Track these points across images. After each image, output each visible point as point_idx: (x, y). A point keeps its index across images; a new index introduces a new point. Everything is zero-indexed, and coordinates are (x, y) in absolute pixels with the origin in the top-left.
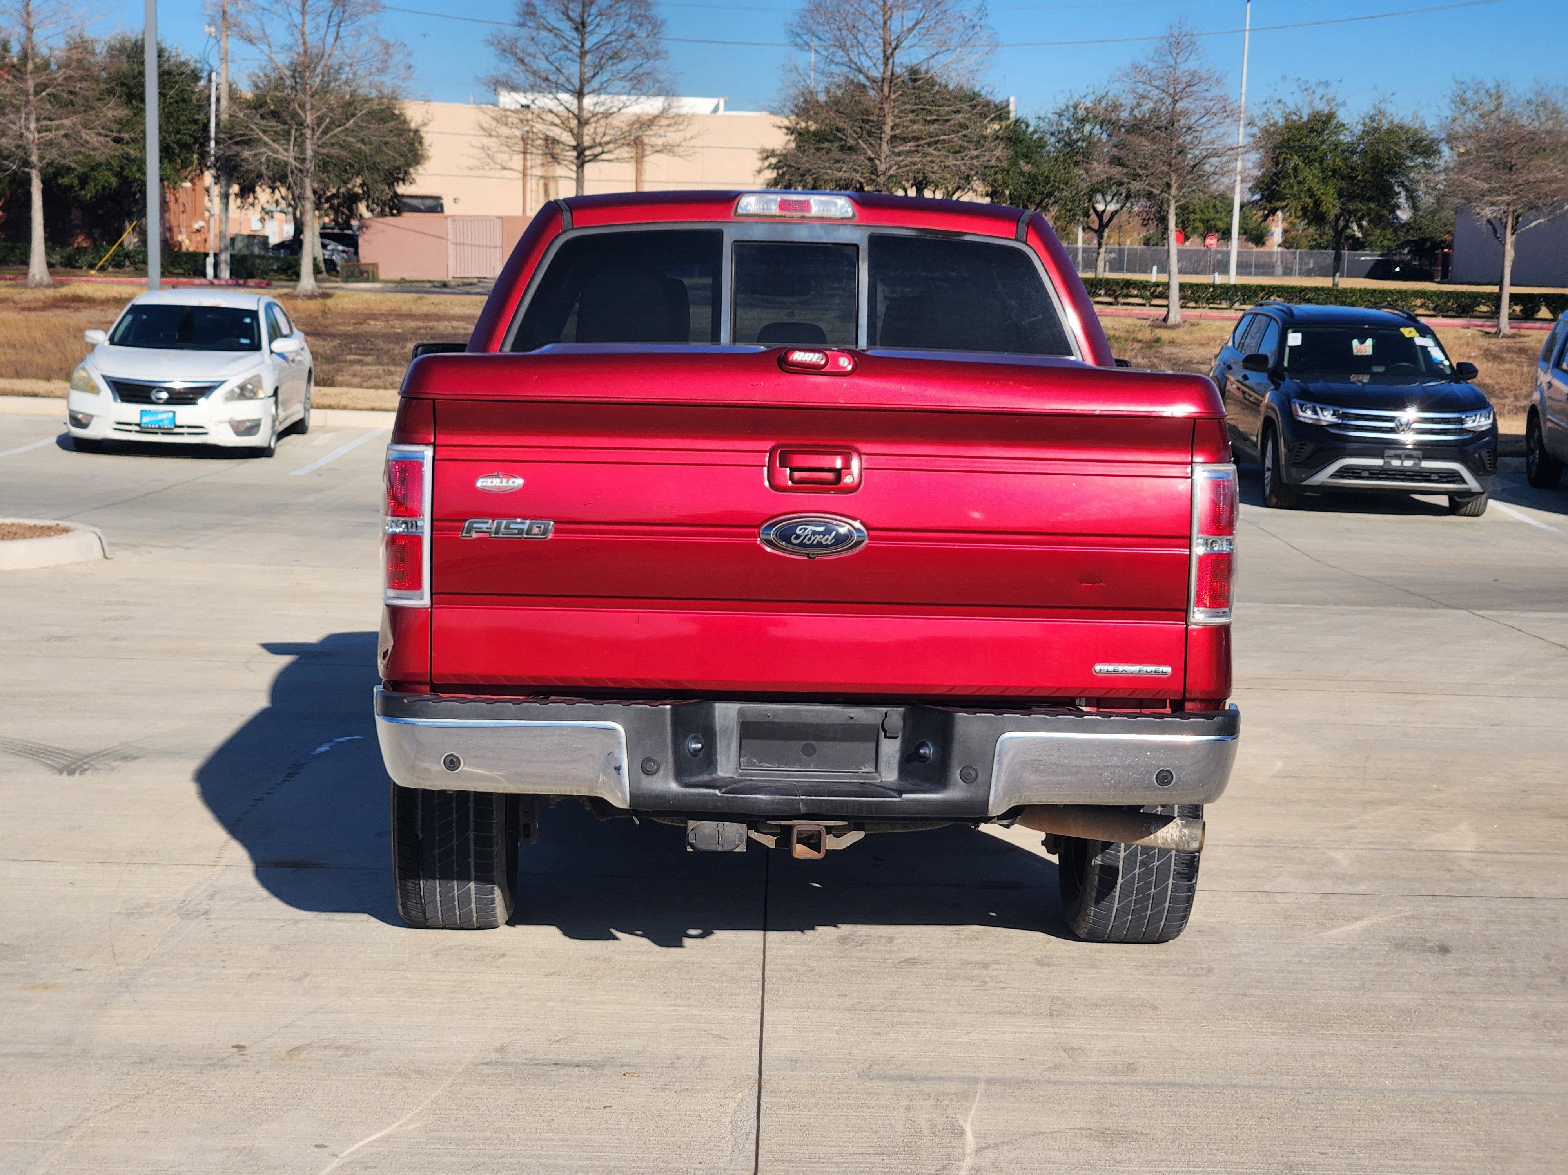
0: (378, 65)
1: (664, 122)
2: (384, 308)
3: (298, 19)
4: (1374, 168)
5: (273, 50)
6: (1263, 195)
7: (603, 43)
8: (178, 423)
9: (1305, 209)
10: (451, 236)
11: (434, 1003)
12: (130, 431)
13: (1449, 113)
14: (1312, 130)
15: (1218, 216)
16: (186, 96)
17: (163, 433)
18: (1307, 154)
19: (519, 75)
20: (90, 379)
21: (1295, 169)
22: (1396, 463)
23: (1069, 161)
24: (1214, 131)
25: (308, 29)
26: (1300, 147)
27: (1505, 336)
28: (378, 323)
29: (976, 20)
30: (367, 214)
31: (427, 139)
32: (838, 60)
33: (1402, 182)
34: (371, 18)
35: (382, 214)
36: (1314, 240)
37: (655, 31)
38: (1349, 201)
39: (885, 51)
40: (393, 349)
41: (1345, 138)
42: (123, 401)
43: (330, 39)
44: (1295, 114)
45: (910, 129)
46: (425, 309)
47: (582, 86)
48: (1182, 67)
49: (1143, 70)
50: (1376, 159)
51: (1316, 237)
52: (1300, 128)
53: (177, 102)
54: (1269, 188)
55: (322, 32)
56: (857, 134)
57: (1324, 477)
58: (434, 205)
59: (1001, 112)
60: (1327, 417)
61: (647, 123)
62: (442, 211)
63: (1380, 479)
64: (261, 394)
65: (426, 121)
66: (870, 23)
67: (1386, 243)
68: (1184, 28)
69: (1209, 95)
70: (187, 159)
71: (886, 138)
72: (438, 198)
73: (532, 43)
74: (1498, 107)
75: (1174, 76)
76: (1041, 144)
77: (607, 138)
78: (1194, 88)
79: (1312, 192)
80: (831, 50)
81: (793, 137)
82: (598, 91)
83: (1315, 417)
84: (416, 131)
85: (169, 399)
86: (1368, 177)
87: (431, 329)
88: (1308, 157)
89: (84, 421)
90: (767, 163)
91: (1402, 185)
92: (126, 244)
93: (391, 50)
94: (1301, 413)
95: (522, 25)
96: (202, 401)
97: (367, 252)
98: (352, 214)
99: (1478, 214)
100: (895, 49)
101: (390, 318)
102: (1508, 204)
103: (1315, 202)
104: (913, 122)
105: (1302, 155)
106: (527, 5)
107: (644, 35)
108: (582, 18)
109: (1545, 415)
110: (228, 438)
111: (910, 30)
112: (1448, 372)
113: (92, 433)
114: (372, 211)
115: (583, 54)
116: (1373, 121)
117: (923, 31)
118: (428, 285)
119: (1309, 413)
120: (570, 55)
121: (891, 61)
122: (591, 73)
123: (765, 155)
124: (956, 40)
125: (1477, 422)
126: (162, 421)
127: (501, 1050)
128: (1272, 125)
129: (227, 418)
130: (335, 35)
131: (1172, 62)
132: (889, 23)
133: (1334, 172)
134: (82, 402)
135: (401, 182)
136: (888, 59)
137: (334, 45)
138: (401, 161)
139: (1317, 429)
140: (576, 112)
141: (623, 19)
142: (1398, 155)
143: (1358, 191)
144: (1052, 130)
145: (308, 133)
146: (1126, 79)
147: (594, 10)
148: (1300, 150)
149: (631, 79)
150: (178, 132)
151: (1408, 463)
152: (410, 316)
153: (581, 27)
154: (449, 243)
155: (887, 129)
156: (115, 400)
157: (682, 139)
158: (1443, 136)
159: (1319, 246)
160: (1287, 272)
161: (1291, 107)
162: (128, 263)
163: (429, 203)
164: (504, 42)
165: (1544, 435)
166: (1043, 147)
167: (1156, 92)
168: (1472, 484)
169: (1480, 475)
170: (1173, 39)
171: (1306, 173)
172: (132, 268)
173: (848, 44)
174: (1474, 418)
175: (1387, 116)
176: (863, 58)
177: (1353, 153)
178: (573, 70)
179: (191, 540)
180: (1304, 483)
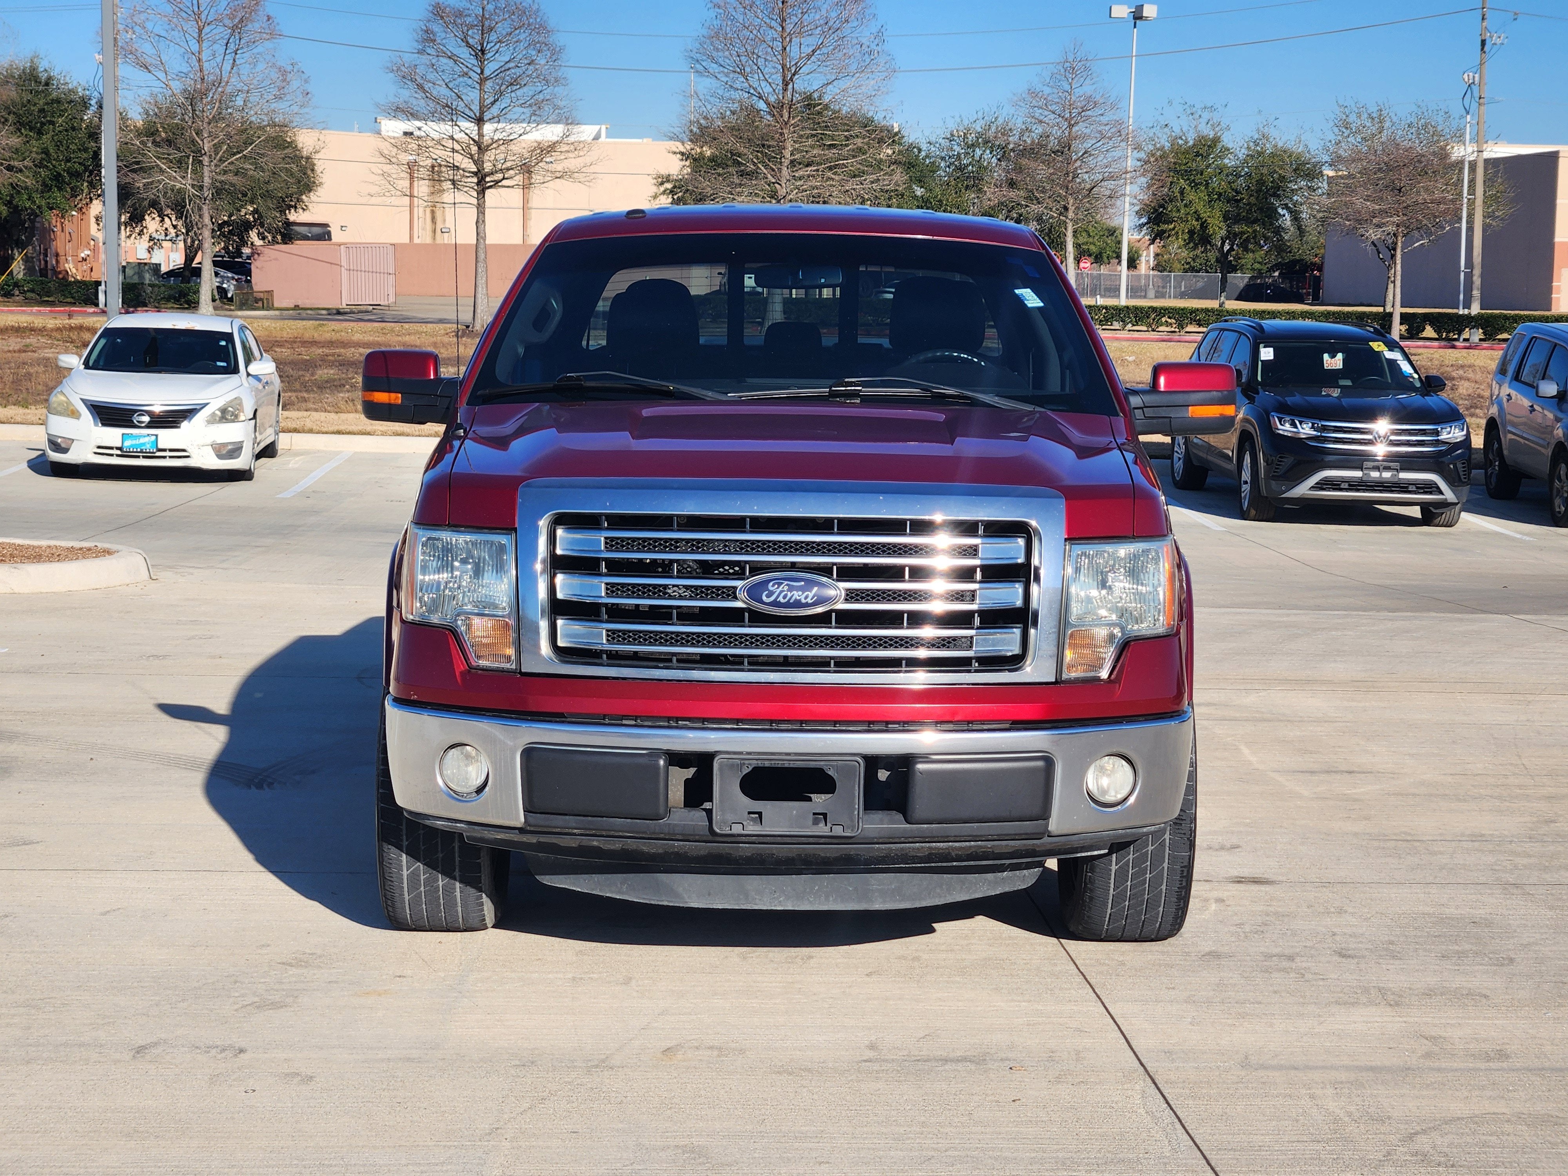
0: (275, 92)
1: (564, 148)
2: (285, 335)
3: (195, 47)
4: (1259, 191)
5: (169, 78)
6: (1149, 218)
7: (503, 69)
8: (160, 446)
9: (1191, 232)
10: (344, 263)
11: (775, 1004)
12: (112, 455)
13: (1332, 137)
14: (1198, 154)
15: (1091, 240)
16: (75, 124)
17: (144, 457)
18: (1192, 178)
19: (420, 103)
20: (69, 403)
21: (1182, 192)
22: (1375, 474)
23: (960, 185)
24: (1109, 155)
25: (204, 57)
26: (1186, 171)
28: (284, 350)
29: (873, 46)
30: (258, 242)
31: (319, 166)
32: (738, 86)
33: (1286, 205)
34: (268, 44)
35: (274, 242)
36: (1188, 263)
37: (554, 58)
38: (1235, 224)
39: (784, 77)
40: (303, 376)
41: (1229, 162)
42: (104, 425)
43: (227, 66)
44: (1181, 138)
45: (810, 154)
46: (328, 336)
47: (482, 113)
48: (1079, 92)
49: (1040, 95)
50: (1261, 182)
51: (1189, 260)
52: (1186, 152)
53: (66, 130)
54: (1156, 210)
55: (219, 59)
56: (758, 159)
57: (1304, 489)
58: (321, 233)
59: (893, 137)
60: (1306, 430)
61: (547, 149)
62: (330, 239)
63: (1358, 490)
64: (242, 418)
65: (317, 148)
66: (770, 49)
67: (1257, 266)
68: (1079, 53)
69: (1104, 119)
70: (77, 187)
71: (786, 162)
72: (326, 225)
73: (431, 70)
74: (1381, 131)
75: (1069, 101)
76: (933, 168)
77: (509, 164)
78: (1088, 113)
79: (1198, 215)
80: (731, 75)
81: (688, 163)
82: (497, 119)
83: (1295, 430)
84: (308, 158)
85: (149, 422)
86: (1253, 200)
87: (339, 356)
88: (1194, 180)
89: (63, 445)
90: (662, 189)
91: (1286, 207)
92: (15, 273)
93: (289, 77)
94: (1280, 427)
95: (421, 52)
96: (185, 424)
97: (260, 280)
98: (243, 242)
99: (1362, 236)
100: (794, 75)
101: (295, 345)
102: (1398, 225)
103: (1202, 225)
104: (812, 147)
105: (1188, 179)
106: (427, 31)
107: (543, 62)
108: (482, 45)
109: (1504, 427)
110: (209, 461)
111: (809, 56)
112: (1418, 385)
113: (73, 457)
114: (263, 238)
115: (482, 81)
116: (1258, 145)
117: (822, 58)
118: (324, 312)
119: (1287, 426)
120: (470, 82)
121: (790, 86)
122: (491, 99)
123: (660, 180)
124: (853, 68)
125: (1452, 434)
126: (144, 444)
127: (872, 1047)
128: (1158, 149)
129: (209, 442)
130: (231, 61)
131: (1067, 87)
132: (788, 49)
133: (1220, 195)
134: (61, 426)
135: (293, 210)
136: (787, 85)
137: (230, 73)
138: (294, 189)
139: (1295, 443)
140: (476, 138)
141: (522, 46)
142: (1282, 178)
143: (1244, 214)
144: (943, 154)
145: (206, 160)
146: (1023, 105)
147: (493, 37)
148: (1187, 174)
149: (530, 105)
150: (68, 160)
151: (1387, 475)
152: (314, 343)
153: (481, 53)
154: (343, 269)
155: (787, 153)
156: (96, 425)
157: (582, 165)
158: (1326, 158)
159: (1193, 269)
160: (1160, 295)
161: (1177, 131)
162: (17, 293)
163: (316, 230)
164: (403, 68)
165: (1504, 447)
166: (934, 172)
167: (1052, 116)
168: (1449, 495)
169: (1455, 486)
170: (1068, 64)
171: (1191, 196)
172: (21, 298)
173: (748, 69)
174: (1449, 429)
175: (1271, 140)
176: (763, 84)
177: (1238, 176)
178: (472, 96)
179: (224, 561)
180: (1283, 496)
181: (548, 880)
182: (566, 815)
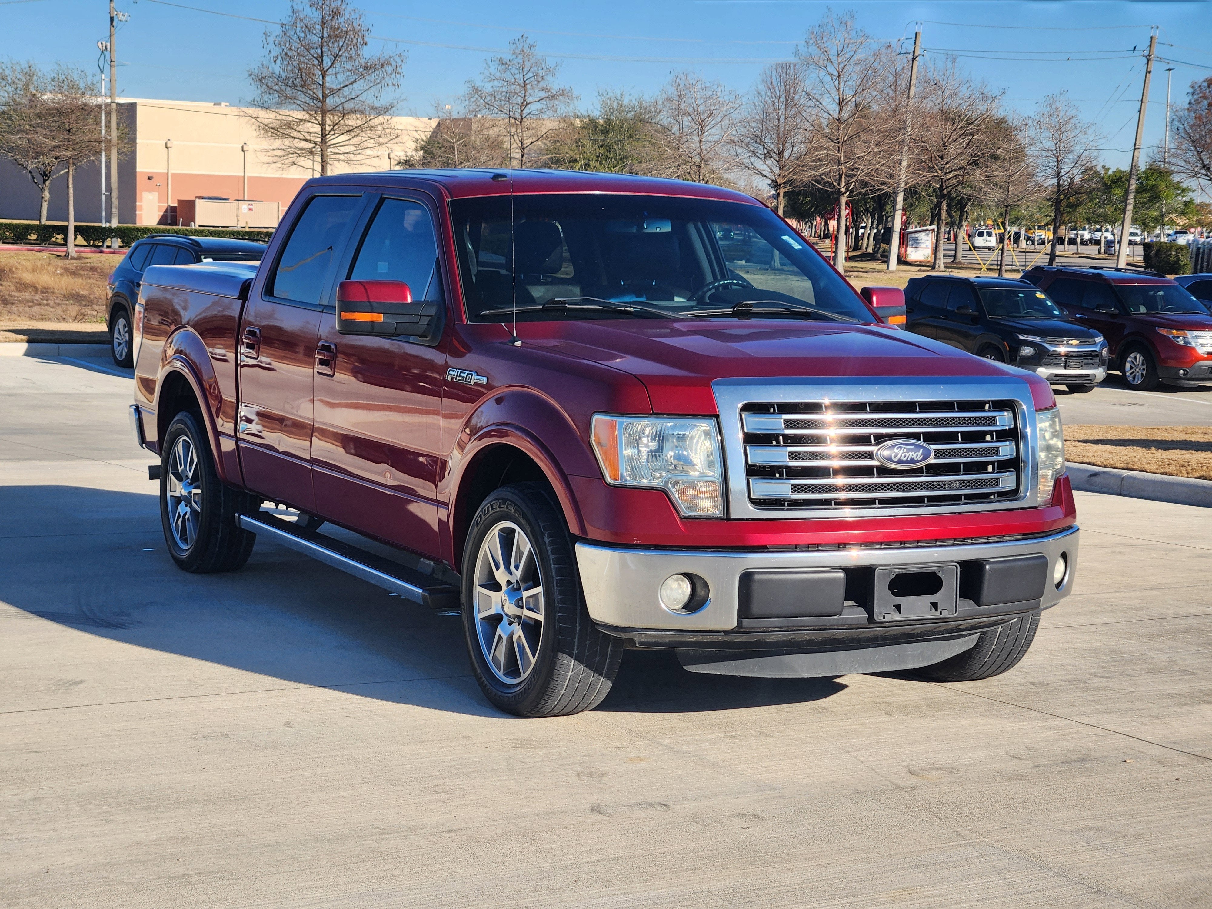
27: (73, 258)
181: (693, 669)
182: (771, 618)
